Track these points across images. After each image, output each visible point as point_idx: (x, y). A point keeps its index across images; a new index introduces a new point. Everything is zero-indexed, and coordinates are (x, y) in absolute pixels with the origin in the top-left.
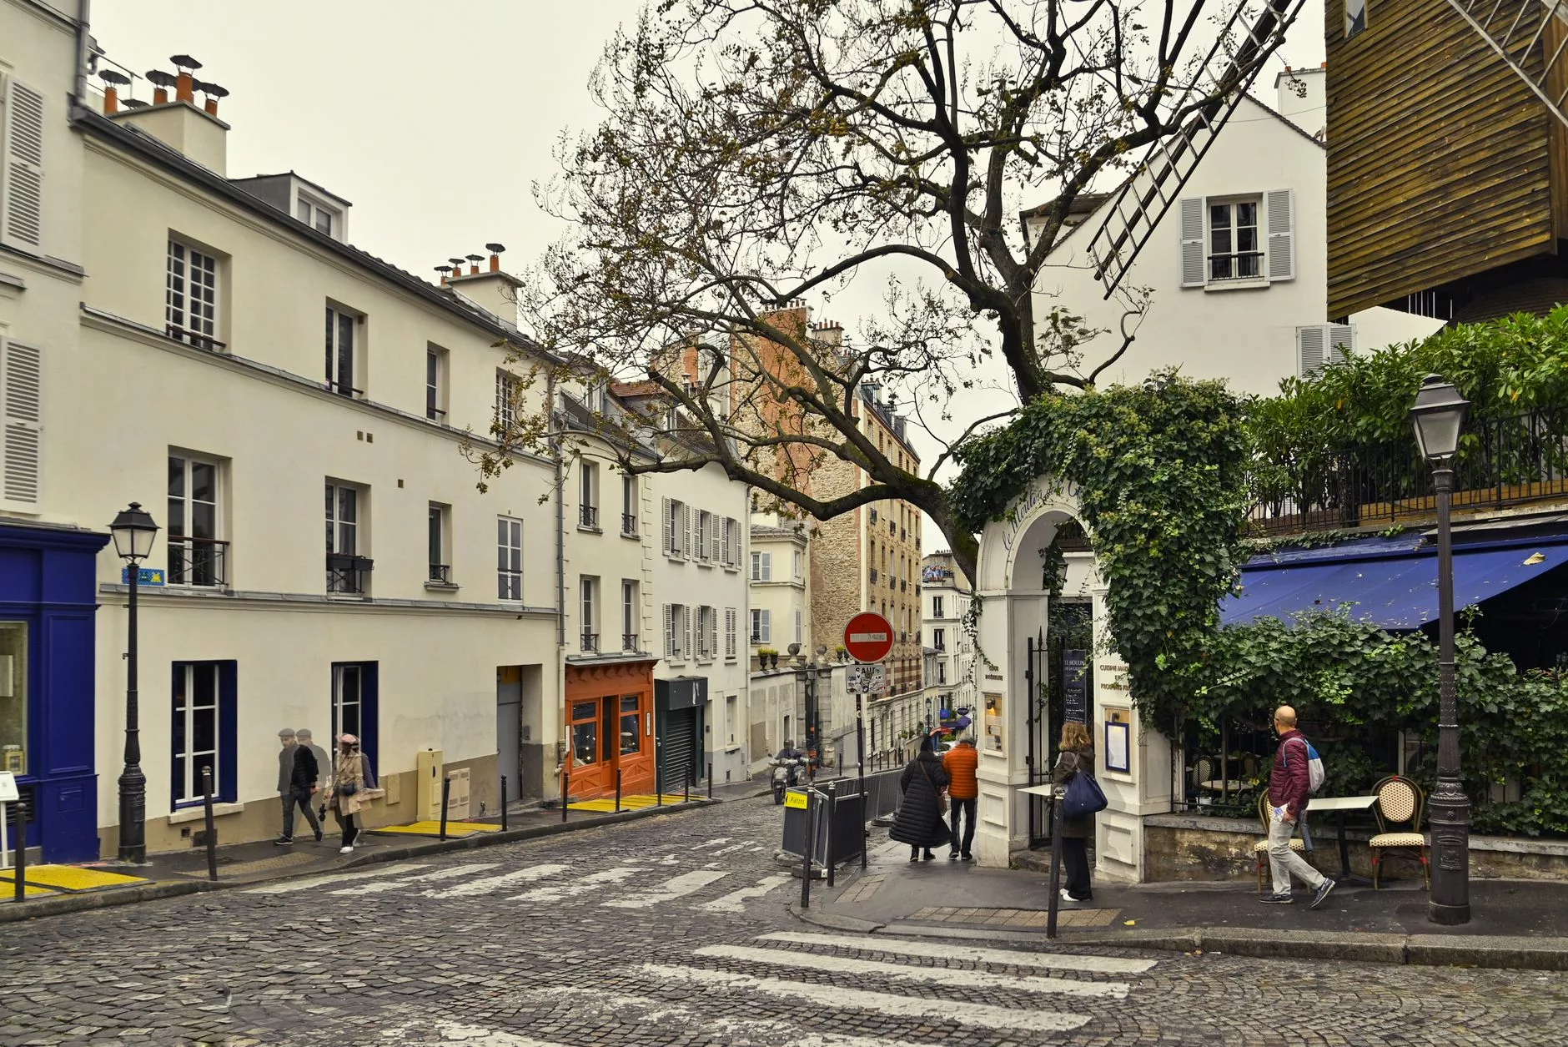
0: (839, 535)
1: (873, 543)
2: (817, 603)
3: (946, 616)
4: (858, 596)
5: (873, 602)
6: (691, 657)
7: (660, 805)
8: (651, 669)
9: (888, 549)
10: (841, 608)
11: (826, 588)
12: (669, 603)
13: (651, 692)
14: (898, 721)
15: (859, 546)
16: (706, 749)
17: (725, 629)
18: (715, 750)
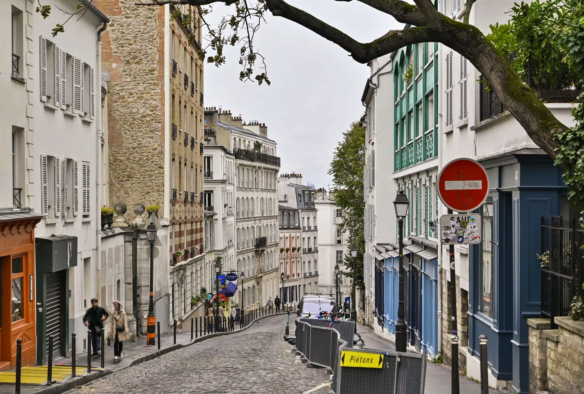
0: (141, 87)
1: (173, 97)
2: (115, 160)
3: (215, 177)
4: (162, 153)
5: (173, 160)
6: (59, 214)
7: (74, 375)
8: (34, 227)
9: (183, 104)
10: (142, 166)
11: (125, 144)
12: (45, 154)
13: (32, 251)
14: (189, 287)
15: (163, 99)
16: (70, 317)
17: (82, 186)
18: (76, 316)
